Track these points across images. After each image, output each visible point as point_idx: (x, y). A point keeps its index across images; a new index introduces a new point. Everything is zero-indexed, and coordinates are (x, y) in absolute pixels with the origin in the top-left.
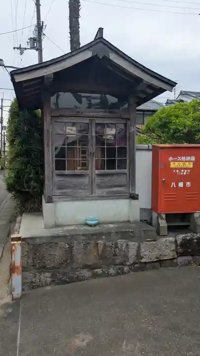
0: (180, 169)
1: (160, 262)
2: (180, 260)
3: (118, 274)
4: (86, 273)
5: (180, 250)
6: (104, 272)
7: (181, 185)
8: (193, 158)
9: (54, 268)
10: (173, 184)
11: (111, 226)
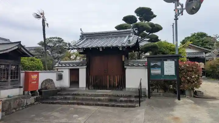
0: (34, 78)
1: (31, 104)
2: (35, 103)
3: (22, 109)
4: (14, 111)
5: (35, 100)
6: (19, 109)
7: (34, 82)
8: (37, 75)
9: (6, 110)
10: (32, 82)
11: (17, 97)
